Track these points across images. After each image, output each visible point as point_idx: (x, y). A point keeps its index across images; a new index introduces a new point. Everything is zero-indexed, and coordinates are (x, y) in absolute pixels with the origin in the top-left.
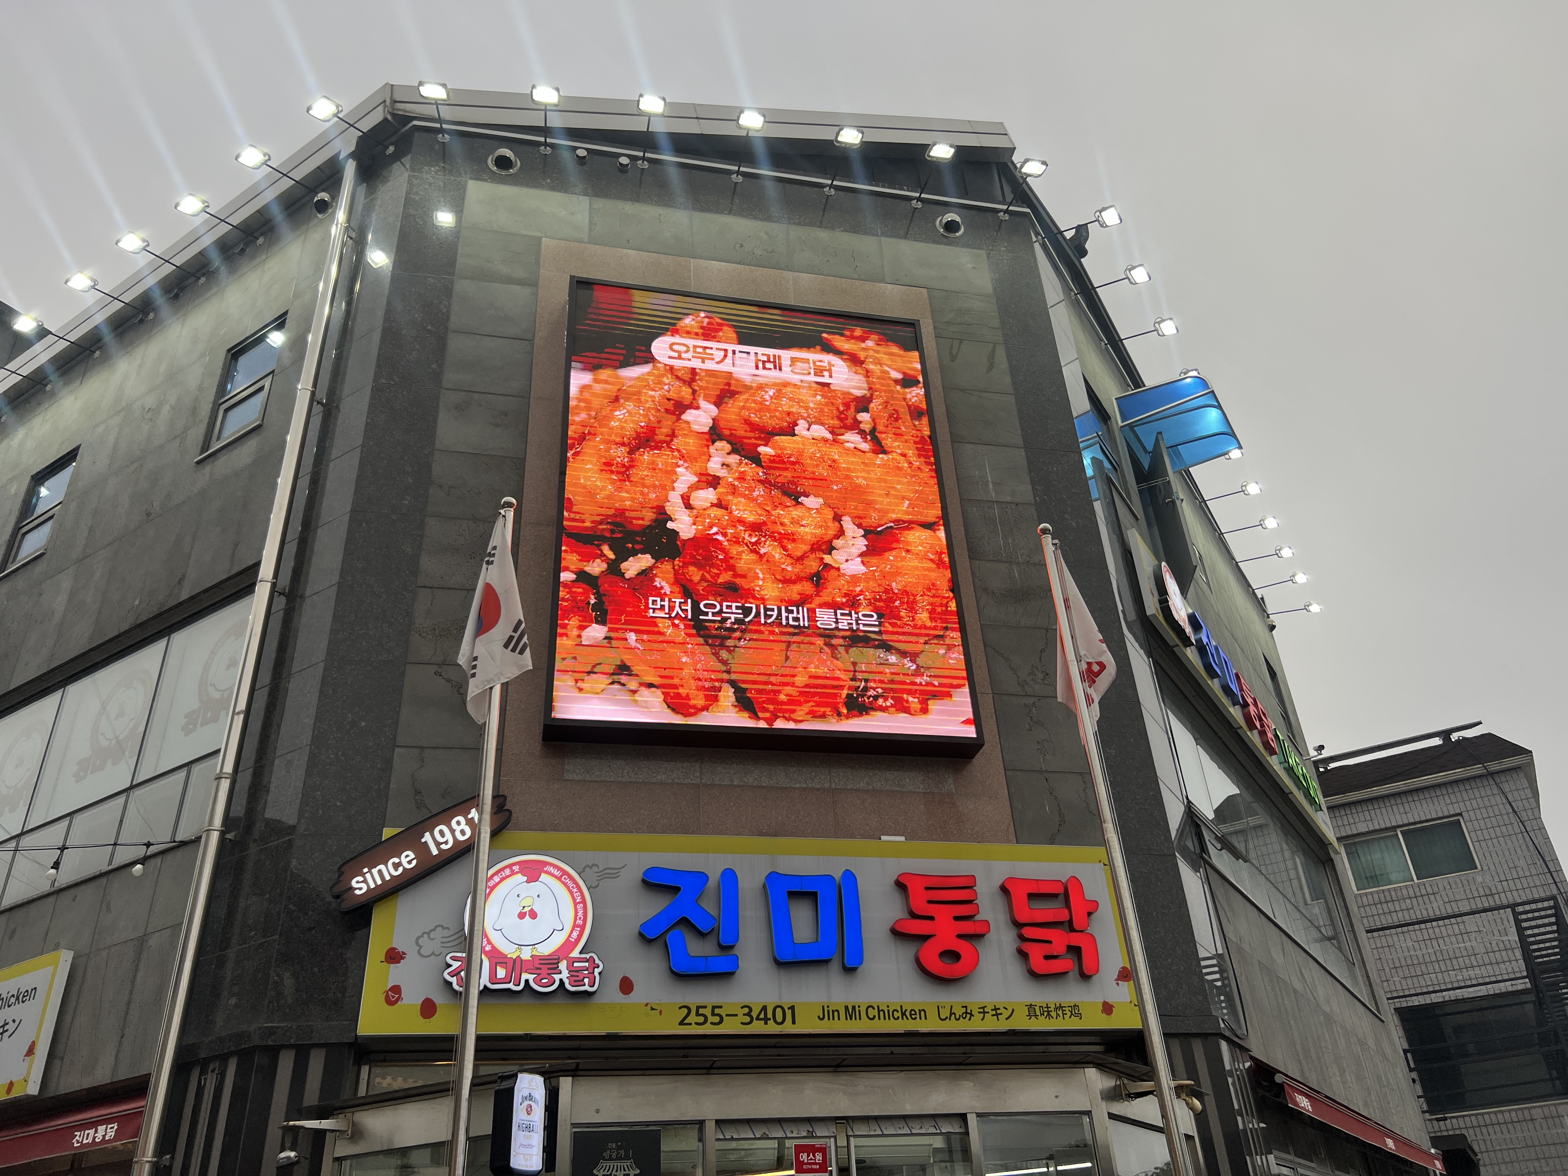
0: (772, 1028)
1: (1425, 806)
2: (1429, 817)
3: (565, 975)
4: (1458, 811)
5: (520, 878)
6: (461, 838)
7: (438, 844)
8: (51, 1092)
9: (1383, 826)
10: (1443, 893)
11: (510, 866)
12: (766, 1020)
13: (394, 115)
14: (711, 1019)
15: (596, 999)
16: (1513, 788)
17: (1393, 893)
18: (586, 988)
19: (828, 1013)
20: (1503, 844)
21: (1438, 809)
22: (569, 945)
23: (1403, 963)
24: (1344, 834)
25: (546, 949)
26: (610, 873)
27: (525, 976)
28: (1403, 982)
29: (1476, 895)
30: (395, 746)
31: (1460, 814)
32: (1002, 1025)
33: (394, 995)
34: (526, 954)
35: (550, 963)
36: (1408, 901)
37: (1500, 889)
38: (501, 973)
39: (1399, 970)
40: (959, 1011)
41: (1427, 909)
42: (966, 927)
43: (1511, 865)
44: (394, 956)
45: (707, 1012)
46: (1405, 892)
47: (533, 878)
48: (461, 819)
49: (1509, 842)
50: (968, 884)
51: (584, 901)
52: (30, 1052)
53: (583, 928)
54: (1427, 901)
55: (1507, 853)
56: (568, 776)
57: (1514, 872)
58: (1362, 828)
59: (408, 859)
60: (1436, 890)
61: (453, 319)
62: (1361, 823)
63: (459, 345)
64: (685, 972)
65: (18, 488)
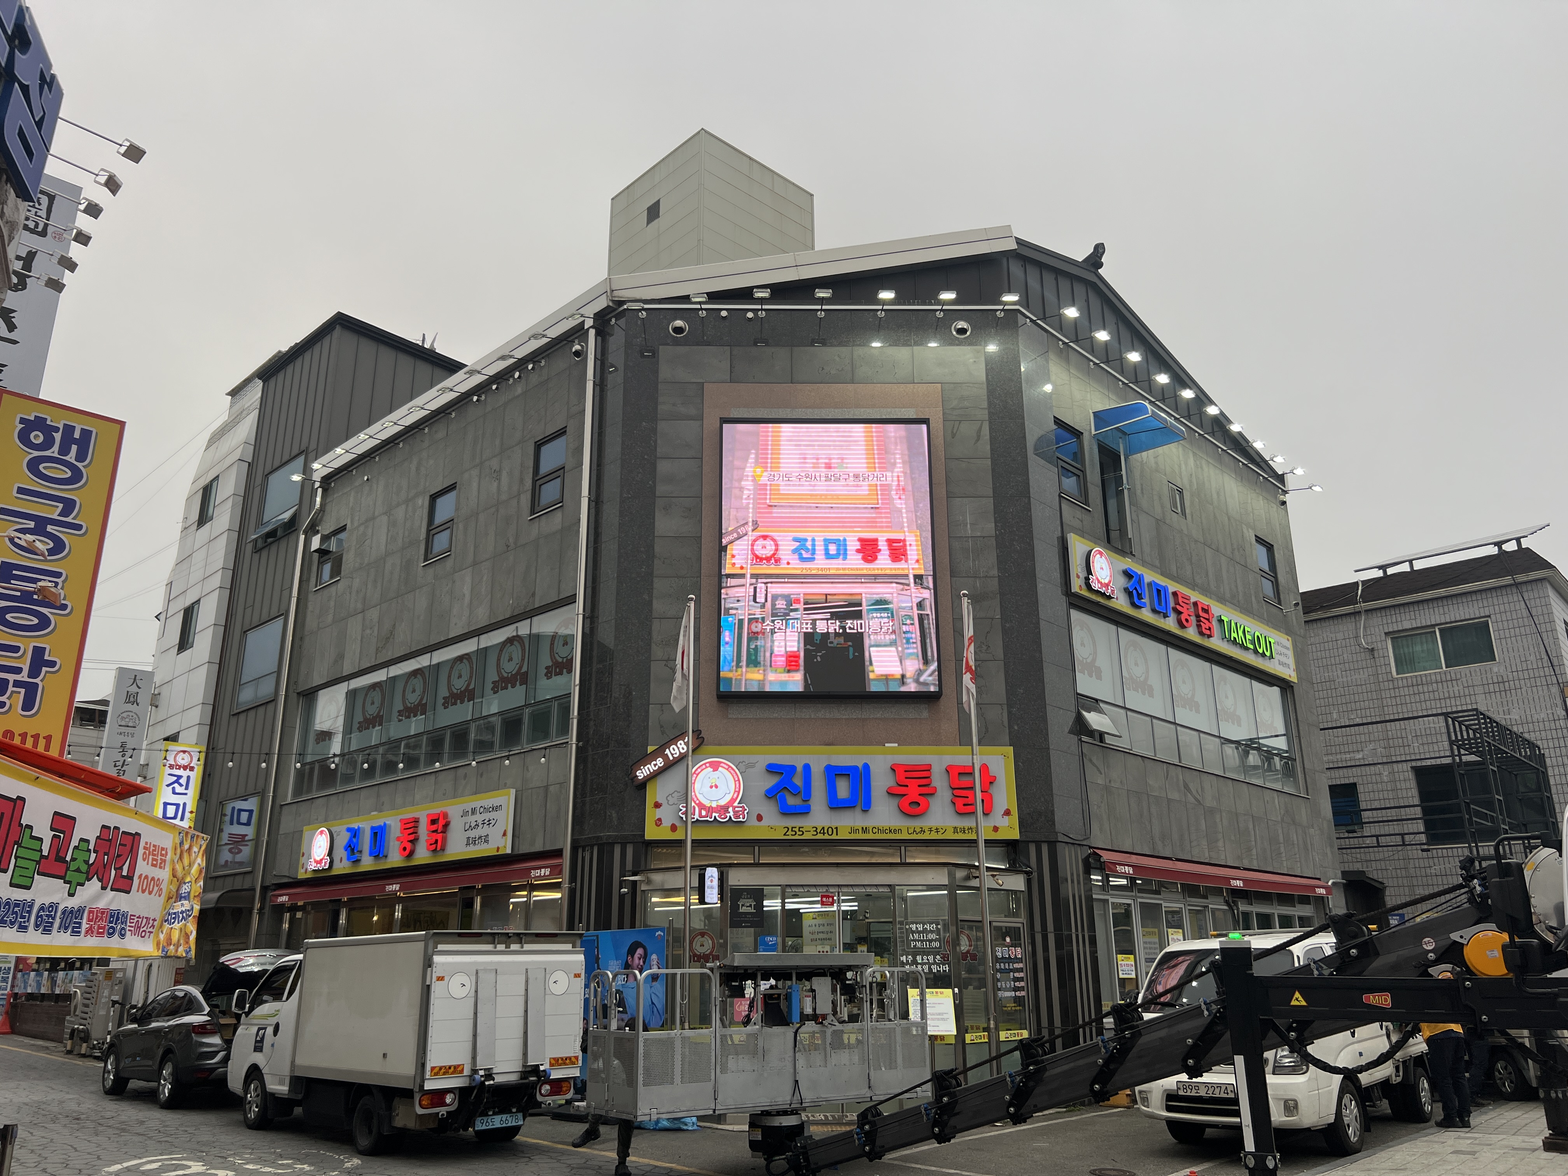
0: (826, 837)
1: (1461, 608)
2: (1463, 618)
3: (731, 814)
4: (1487, 614)
5: (711, 770)
6: (682, 751)
7: (672, 755)
8: (516, 852)
9: (1424, 624)
10: (1464, 680)
11: (705, 764)
12: (824, 833)
13: (613, 301)
14: (798, 833)
15: (746, 824)
16: (1537, 596)
17: (1424, 678)
18: (741, 819)
19: (854, 830)
20: (1520, 642)
21: (1471, 611)
22: (733, 800)
23: (1423, 733)
24: (1391, 630)
25: (723, 803)
26: (751, 766)
27: (714, 814)
28: (1421, 747)
29: (1491, 682)
30: (649, 704)
31: (1489, 616)
32: (940, 836)
33: (658, 823)
34: (714, 805)
35: (724, 809)
36: (1435, 685)
37: (1511, 678)
38: (704, 813)
39: (1419, 738)
40: (918, 830)
41: (1449, 692)
42: (924, 790)
43: (1523, 659)
44: (657, 805)
45: (797, 830)
46: (1433, 677)
47: (715, 769)
48: (681, 742)
49: (1525, 640)
50: (928, 768)
51: (739, 780)
52: (505, 834)
53: (739, 792)
54: (1450, 686)
55: (1521, 649)
56: (730, 717)
57: (1524, 665)
58: (1407, 625)
59: (660, 762)
60: (1459, 677)
61: (658, 450)
62: (1407, 621)
63: (663, 467)
64: (786, 812)
65: (423, 502)
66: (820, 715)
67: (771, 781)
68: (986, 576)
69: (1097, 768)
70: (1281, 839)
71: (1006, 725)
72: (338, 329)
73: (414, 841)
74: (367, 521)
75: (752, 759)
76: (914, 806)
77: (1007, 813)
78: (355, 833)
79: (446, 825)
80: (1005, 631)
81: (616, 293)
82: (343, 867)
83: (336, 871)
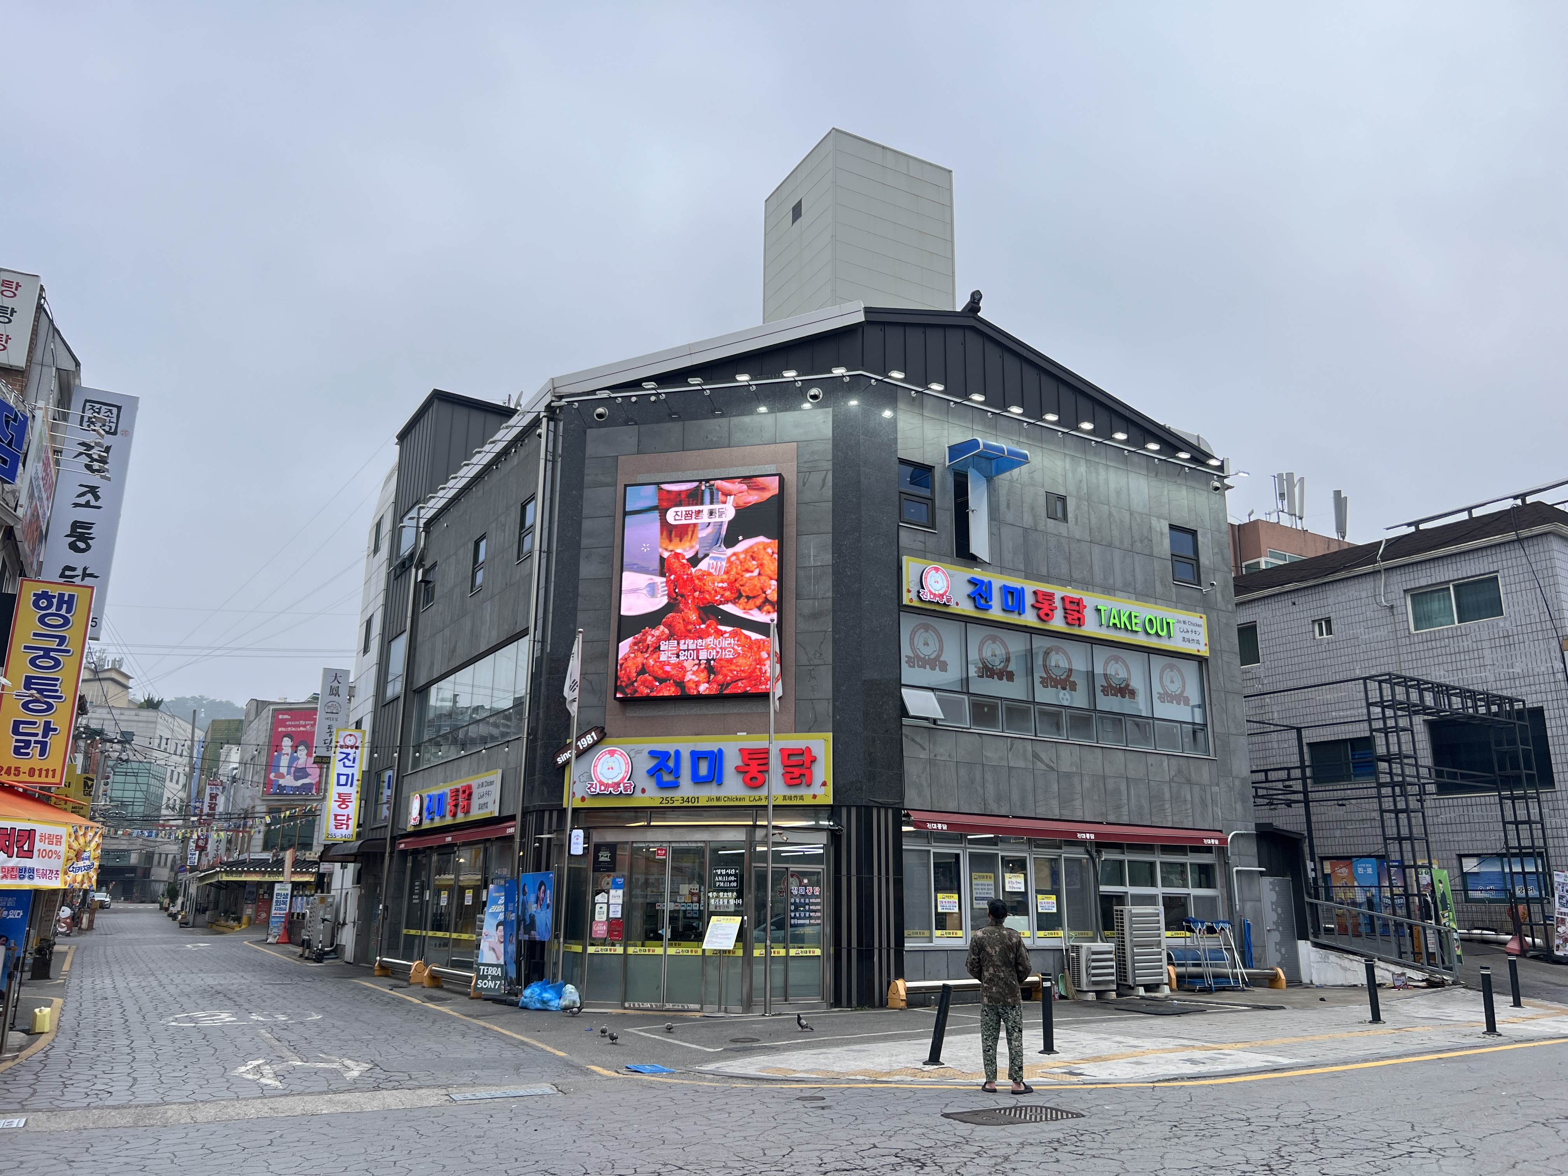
0: (690, 804)
1: (1472, 564)
2: (1474, 574)
3: (622, 788)
4: (1496, 569)
5: (608, 756)
6: (590, 743)
7: (582, 745)
8: (501, 815)
9: (1439, 581)
10: (1473, 634)
11: (604, 752)
12: (689, 802)
13: (555, 397)
14: (670, 802)
15: (633, 796)
16: (1542, 550)
17: (1437, 634)
18: (630, 792)
19: (710, 799)
20: (1524, 596)
21: (1482, 567)
22: (624, 778)
24: (1409, 587)
25: (616, 780)
26: (639, 752)
27: (610, 789)
29: (1497, 636)
31: (1498, 571)
32: (773, 803)
33: (573, 795)
34: (610, 782)
35: (617, 785)
36: (1447, 640)
37: (1515, 633)
38: (603, 788)
40: (757, 798)
41: (1459, 647)
42: (763, 768)
43: (1527, 613)
44: (572, 783)
45: (669, 799)
46: (1446, 633)
47: (612, 756)
48: (589, 736)
49: (1529, 595)
50: (767, 751)
51: (628, 763)
52: (495, 802)
53: (628, 772)
54: (1460, 640)
55: (1526, 604)
56: (628, 715)
57: (1528, 618)
58: (1423, 582)
59: (574, 751)
60: (1468, 632)
61: (584, 511)
62: (1423, 578)
63: (587, 525)
64: (663, 786)
65: (471, 546)
66: (693, 712)
67: (651, 763)
68: (823, 598)
69: (920, 745)
70: (1167, 796)
71: (831, 714)
72: (436, 401)
73: (456, 806)
74: (446, 559)
75: (637, 747)
76: (754, 780)
77: (824, 784)
78: (431, 798)
79: (470, 795)
80: (835, 641)
81: (557, 390)
82: (426, 824)
83: (424, 827)
